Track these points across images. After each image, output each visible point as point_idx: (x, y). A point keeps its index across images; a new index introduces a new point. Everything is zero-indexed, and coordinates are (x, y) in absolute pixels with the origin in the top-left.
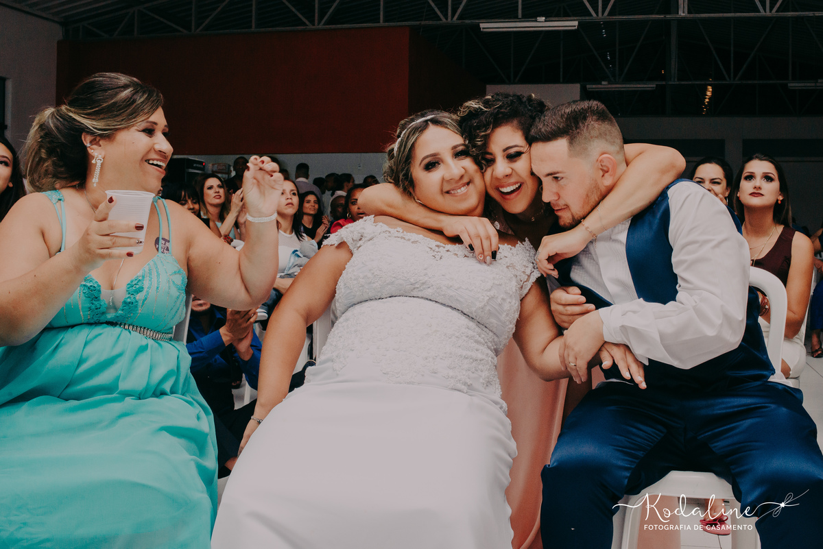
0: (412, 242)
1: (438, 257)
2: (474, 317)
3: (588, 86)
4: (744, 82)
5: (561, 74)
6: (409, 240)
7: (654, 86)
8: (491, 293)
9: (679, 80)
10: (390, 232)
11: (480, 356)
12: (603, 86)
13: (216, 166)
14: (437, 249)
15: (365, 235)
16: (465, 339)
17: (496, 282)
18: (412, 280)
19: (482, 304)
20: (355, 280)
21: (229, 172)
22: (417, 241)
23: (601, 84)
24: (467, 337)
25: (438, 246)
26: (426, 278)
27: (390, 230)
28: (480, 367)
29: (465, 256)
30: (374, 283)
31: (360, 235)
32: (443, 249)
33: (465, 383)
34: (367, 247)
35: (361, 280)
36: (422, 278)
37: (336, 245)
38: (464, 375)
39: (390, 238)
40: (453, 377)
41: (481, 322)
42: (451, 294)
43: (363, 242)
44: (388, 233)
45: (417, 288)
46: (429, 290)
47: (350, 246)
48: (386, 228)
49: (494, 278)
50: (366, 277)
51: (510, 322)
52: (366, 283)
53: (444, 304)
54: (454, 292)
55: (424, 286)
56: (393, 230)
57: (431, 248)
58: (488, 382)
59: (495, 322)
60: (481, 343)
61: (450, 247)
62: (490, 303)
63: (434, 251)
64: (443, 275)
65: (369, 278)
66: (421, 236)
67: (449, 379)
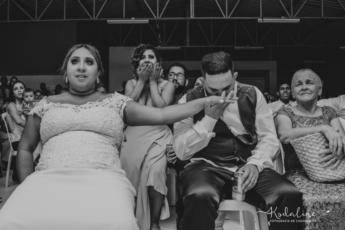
0: (65, 108)
1: (77, 111)
2: (101, 132)
6: (63, 107)
7: (180, 48)
8: (105, 120)
9: (190, 45)
10: (55, 105)
11: (107, 150)
12: (159, 48)
14: (76, 108)
15: (44, 109)
16: (99, 144)
17: (106, 114)
18: (68, 124)
19: (102, 125)
20: (45, 130)
22: (67, 107)
24: (100, 143)
25: (76, 107)
26: (74, 121)
27: (55, 104)
28: (108, 156)
29: (90, 108)
30: (53, 130)
31: (42, 109)
32: (79, 108)
33: (103, 164)
34: (46, 114)
35: (47, 130)
36: (72, 122)
37: (33, 115)
38: (101, 161)
39: (55, 108)
40: (96, 163)
41: (105, 134)
42: (87, 125)
43: (44, 112)
44: (54, 106)
45: (72, 127)
46: (78, 126)
47: (39, 115)
48: (53, 104)
49: (104, 113)
50: (49, 128)
51: (118, 130)
52: (50, 130)
53: (86, 130)
54: (88, 124)
55: (75, 125)
56: (56, 104)
57: (74, 108)
58: (114, 162)
59: (111, 132)
60: (108, 144)
61: (82, 106)
62: (105, 124)
63: (75, 109)
64: (81, 118)
65: (50, 128)
66: (68, 104)
67: (95, 164)
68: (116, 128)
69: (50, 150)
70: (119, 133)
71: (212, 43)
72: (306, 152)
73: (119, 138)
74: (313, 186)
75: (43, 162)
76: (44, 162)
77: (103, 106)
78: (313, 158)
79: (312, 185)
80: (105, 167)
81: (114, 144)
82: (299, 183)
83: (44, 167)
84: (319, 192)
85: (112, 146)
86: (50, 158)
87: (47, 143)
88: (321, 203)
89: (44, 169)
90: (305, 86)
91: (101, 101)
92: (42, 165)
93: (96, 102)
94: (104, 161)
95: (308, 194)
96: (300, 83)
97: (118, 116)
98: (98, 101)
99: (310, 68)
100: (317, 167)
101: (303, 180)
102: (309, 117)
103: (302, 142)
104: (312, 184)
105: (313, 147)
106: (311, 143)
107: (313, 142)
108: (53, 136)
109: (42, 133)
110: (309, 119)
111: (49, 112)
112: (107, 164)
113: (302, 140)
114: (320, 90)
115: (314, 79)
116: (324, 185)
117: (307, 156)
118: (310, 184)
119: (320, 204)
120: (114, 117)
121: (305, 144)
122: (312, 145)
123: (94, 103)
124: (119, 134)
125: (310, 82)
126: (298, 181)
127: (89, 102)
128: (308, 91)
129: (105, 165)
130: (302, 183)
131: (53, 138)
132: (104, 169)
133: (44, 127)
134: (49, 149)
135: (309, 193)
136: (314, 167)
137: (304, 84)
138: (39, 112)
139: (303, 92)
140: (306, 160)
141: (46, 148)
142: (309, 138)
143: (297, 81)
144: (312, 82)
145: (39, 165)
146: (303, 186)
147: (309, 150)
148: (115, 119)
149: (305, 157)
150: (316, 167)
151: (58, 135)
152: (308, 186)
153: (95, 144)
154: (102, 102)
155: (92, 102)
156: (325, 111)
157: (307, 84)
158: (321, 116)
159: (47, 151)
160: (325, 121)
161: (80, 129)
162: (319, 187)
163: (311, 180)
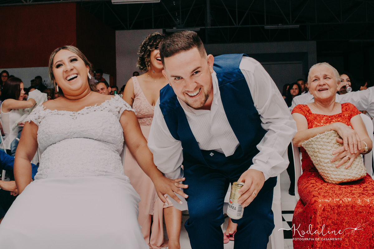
0: (62, 115)
1: (75, 118)
3: (167, 30)
4: (243, 26)
5: (153, 24)
6: (60, 114)
7: (199, 29)
9: (211, 26)
11: (108, 157)
14: (74, 115)
15: (41, 116)
18: (66, 133)
19: (101, 134)
20: (42, 139)
22: (64, 114)
23: (173, 29)
24: (100, 149)
25: (73, 113)
26: (72, 129)
28: (109, 162)
29: (87, 113)
30: (50, 139)
31: (39, 117)
32: (76, 114)
33: (104, 171)
34: (43, 122)
35: (45, 139)
36: (69, 130)
37: (29, 122)
38: (102, 168)
40: (97, 170)
41: (104, 141)
42: (85, 134)
43: (41, 119)
44: (51, 114)
45: (70, 135)
46: (75, 135)
47: (35, 123)
48: (50, 111)
49: (103, 119)
50: (46, 137)
51: (118, 135)
52: (47, 139)
53: (85, 138)
54: (86, 132)
55: (72, 133)
56: (53, 111)
57: (71, 115)
58: (116, 168)
59: (110, 138)
60: (108, 150)
61: (79, 112)
62: (104, 132)
63: (72, 116)
64: (79, 126)
66: (65, 111)
67: (96, 172)
68: (116, 134)
69: (48, 159)
70: (119, 138)
71: (237, 24)
72: (318, 153)
74: (327, 188)
75: (41, 172)
76: (43, 172)
77: (102, 110)
78: (325, 158)
79: (325, 188)
80: (106, 174)
81: (114, 150)
82: (312, 185)
83: (43, 176)
84: (331, 194)
85: (112, 152)
86: (49, 168)
87: (45, 151)
88: (332, 206)
89: (43, 178)
90: (322, 81)
92: (41, 175)
93: (94, 106)
94: (104, 168)
95: (320, 196)
96: (317, 79)
98: (96, 105)
99: (327, 62)
101: (316, 182)
102: (327, 116)
103: (312, 143)
104: (325, 186)
105: (324, 147)
106: (322, 143)
107: (324, 142)
109: (39, 142)
110: (326, 117)
111: (46, 120)
112: (108, 171)
113: (312, 141)
115: (332, 73)
116: (337, 187)
117: (319, 157)
118: (323, 186)
120: (114, 123)
121: (316, 145)
122: (323, 145)
123: (91, 108)
125: (327, 77)
126: (311, 183)
127: (87, 107)
128: (326, 86)
129: (105, 172)
130: (315, 185)
131: (51, 146)
132: (105, 176)
133: (41, 136)
136: (327, 169)
137: (322, 79)
138: (35, 119)
140: (319, 161)
141: (45, 157)
142: (319, 138)
144: (330, 77)
145: (38, 175)
146: (316, 188)
147: (320, 150)
150: (329, 167)
151: (55, 143)
152: (321, 189)
153: (95, 151)
155: (90, 107)
156: (344, 108)
157: (324, 79)
158: (340, 114)
159: (45, 160)
160: (344, 118)
161: (78, 137)
162: (333, 189)
163: (325, 182)
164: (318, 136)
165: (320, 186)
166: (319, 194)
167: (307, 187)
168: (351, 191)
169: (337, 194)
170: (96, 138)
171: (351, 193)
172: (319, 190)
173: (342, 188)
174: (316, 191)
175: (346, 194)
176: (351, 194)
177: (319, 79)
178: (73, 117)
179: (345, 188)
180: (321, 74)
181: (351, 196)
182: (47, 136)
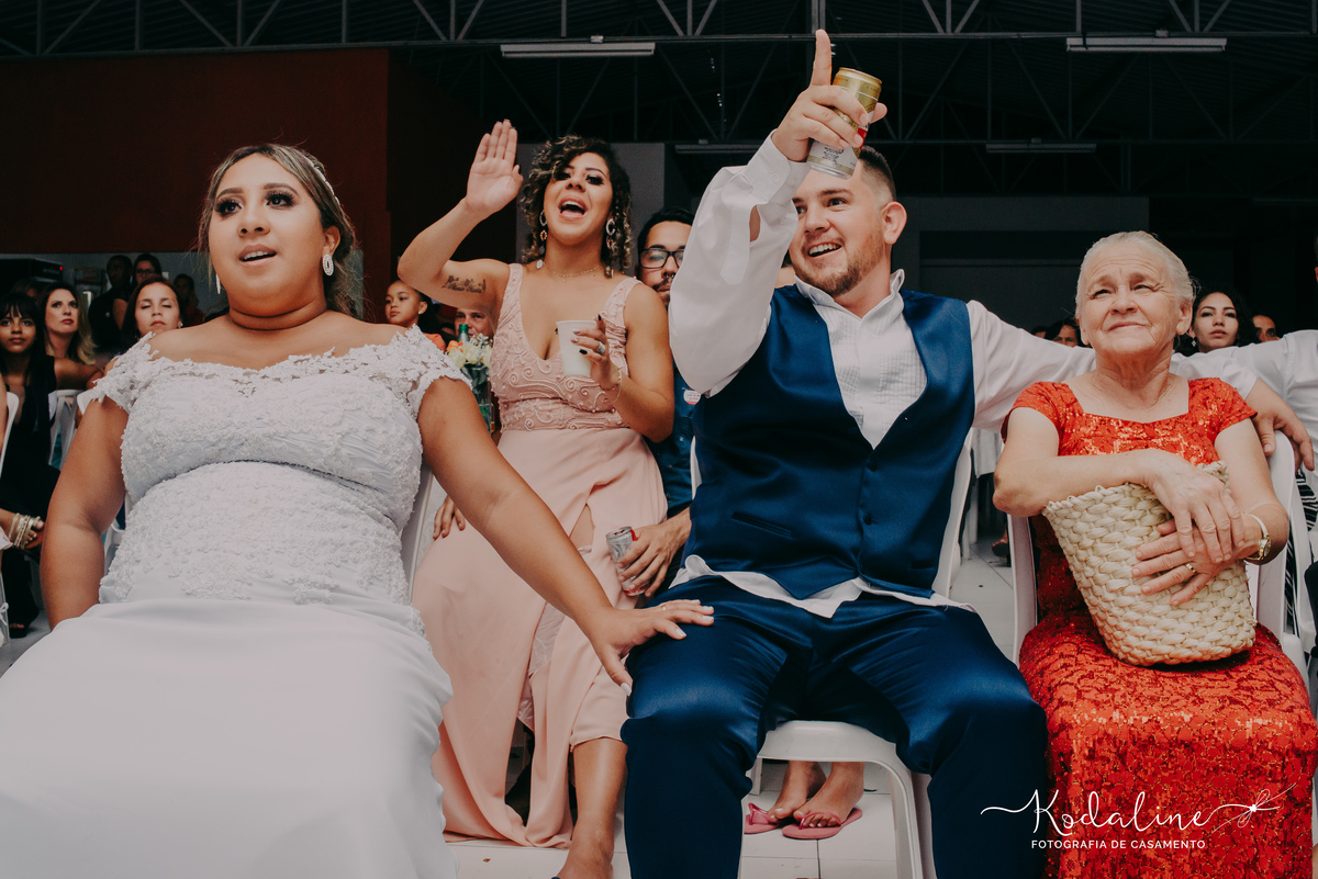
0: (207, 378)
1: (248, 391)
2: (329, 472)
3: (678, 147)
4: (918, 142)
5: (635, 126)
6: (201, 375)
8: (345, 427)
10: (173, 368)
11: (348, 536)
12: (698, 147)
13: (81, 272)
14: (246, 379)
15: (138, 379)
16: (320, 511)
17: (350, 406)
18: (212, 439)
19: (333, 449)
21: (103, 284)
22: (214, 374)
23: (697, 143)
24: (322, 507)
25: (245, 374)
26: (233, 430)
27: (175, 364)
28: (352, 555)
29: (294, 377)
30: (158, 457)
31: (131, 381)
32: (255, 378)
33: (325, 587)
34: (144, 399)
35: (141, 457)
36: (225, 431)
38: (322, 574)
39: (173, 379)
40: (301, 581)
41: (345, 476)
42: (278, 445)
43: (137, 391)
44: (171, 372)
45: (225, 449)
46: (244, 448)
47: (119, 402)
48: (169, 363)
49: (346, 402)
50: (145, 451)
51: (397, 462)
52: (147, 460)
53: (276, 463)
54: (280, 441)
55: (234, 443)
56: (178, 365)
57: (236, 381)
58: (373, 579)
59: (367, 470)
60: (353, 512)
61: (267, 371)
62: (344, 443)
63: (241, 383)
64: (259, 419)
65: (149, 451)
66: (219, 365)
67: (296, 585)
68: (389, 457)
69: (143, 530)
70: (400, 472)
71: (900, 132)
72: (1090, 551)
73: (399, 491)
74: (1109, 676)
75: (120, 571)
76: (120, 575)
77: (347, 372)
78: (1114, 574)
79: (1104, 673)
80: (334, 595)
81: (380, 513)
83: (119, 592)
84: (1124, 696)
85: (369, 518)
86: (138, 561)
87: (139, 503)
88: (1121, 742)
89: (119, 600)
90: (1124, 298)
91: (342, 355)
92: (116, 583)
93: (322, 356)
94: (329, 574)
96: (1107, 288)
97: (402, 409)
98: (329, 353)
100: (1127, 609)
101: (1079, 652)
102: (1134, 423)
103: (1076, 514)
104: (1107, 668)
105: (1115, 535)
106: (1108, 520)
107: (1116, 517)
108: (161, 481)
109: (127, 468)
110: (1131, 430)
111: (152, 394)
112: (343, 585)
113: (1074, 507)
114: (1184, 314)
115: (1162, 271)
116: (1148, 675)
117: (1092, 567)
118: (1101, 668)
119: (1118, 744)
120: (383, 416)
121: (1088, 523)
122: (1111, 529)
123: (312, 361)
124: (402, 477)
125: (1145, 284)
126: (1062, 656)
127: (295, 358)
128: (1137, 318)
129: (332, 590)
130: (1073, 663)
131: (159, 485)
132: (327, 602)
133: (133, 448)
134: (140, 527)
135: (1084, 699)
136: (1115, 611)
137: (1123, 289)
138: (119, 390)
139: (1118, 320)
140: (1091, 580)
141: (134, 523)
142: (1101, 501)
143: (1097, 277)
144: (1153, 284)
146: (1072, 674)
147: (1100, 545)
148: (385, 421)
149: (1088, 568)
150: (1122, 607)
151: (174, 477)
152: (1091, 675)
153: (303, 512)
154: (346, 357)
155: (307, 357)
156: (1200, 396)
157: (1131, 289)
158: (1182, 417)
159: (134, 533)
160: (1195, 436)
161: (255, 457)
162: (1130, 680)
163: (1109, 653)
164: (1096, 494)
165: (1089, 668)
166: (1079, 695)
167: (1047, 667)
168: (1195, 688)
169: (1142, 699)
170: (317, 463)
171: (1193, 695)
172: (1081, 681)
173: (1164, 677)
174: (1072, 684)
175: (1173, 698)
176: (1192, 698)
177: (1115, 289)
178: (241, 387)
179: (1175, 679)
180: (1121, 272)
181: (1190, 706)
182: (149, 447)
